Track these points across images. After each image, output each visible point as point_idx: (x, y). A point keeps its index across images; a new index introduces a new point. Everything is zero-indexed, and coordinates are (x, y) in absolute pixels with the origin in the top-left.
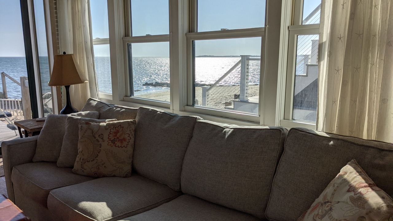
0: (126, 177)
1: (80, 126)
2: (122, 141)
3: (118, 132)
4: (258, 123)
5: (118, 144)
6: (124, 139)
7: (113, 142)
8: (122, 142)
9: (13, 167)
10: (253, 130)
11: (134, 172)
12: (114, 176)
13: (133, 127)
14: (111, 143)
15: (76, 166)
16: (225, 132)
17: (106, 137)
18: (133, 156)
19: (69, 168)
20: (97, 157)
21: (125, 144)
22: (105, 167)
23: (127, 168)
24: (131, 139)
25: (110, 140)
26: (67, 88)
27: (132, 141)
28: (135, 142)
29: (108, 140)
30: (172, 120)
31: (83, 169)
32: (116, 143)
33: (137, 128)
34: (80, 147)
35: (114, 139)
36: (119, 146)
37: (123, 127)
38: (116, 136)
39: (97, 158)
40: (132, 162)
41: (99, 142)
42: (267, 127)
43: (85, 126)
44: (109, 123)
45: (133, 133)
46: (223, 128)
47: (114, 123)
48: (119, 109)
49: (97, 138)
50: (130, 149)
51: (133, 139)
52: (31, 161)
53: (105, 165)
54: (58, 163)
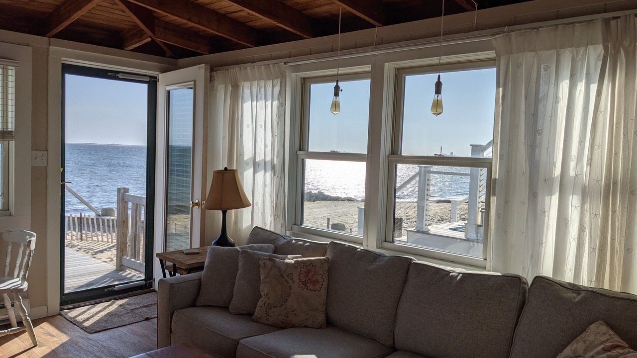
0: (320, 327)
1: (261, 263)
2: (315, 282)
3: (308, 272)
5: (310, 286)
6: (317, 281)
7: (305, 283)
8: (314, 285)
9: (175, 312)
10: (487, 277)
11: (329, 323)
12: (306, 327)
13: (326, 266)
14: (301, 285)
15: (258, 313)
16: (452, 276)
17: (296, 278)
18: (327, 303)
19: (248, 315)
20: (286, 301)
21: (318, 286)
22: (295, 314)
23: (321, 318)
24: (324, 281)
25: (301, 282)
26: (224, 213)
27: (325, 284)
28: (328, 285)
29: (298, 281)
30: (378, 260)
31: (268, 317)
32: (308, 285)
33: (331, 267)
34: (264, 289)
35: (306, 280)
36: (312, 289)
37: (315, 266)
38: (307, 276)
39: (286, 303)
40: (326, 309)
41: (288, 283)
42: (499, 274)
43: (268, 263)
44: (298, 261)
45: (327, 274)
46: (449, 272)
47: (303, 260)
48: (301, 243)
49: (286, 278)
50: (323, 292)
51: (326, 281)
52: (193, 305)
53: (294, 312)
54: (230, 307)
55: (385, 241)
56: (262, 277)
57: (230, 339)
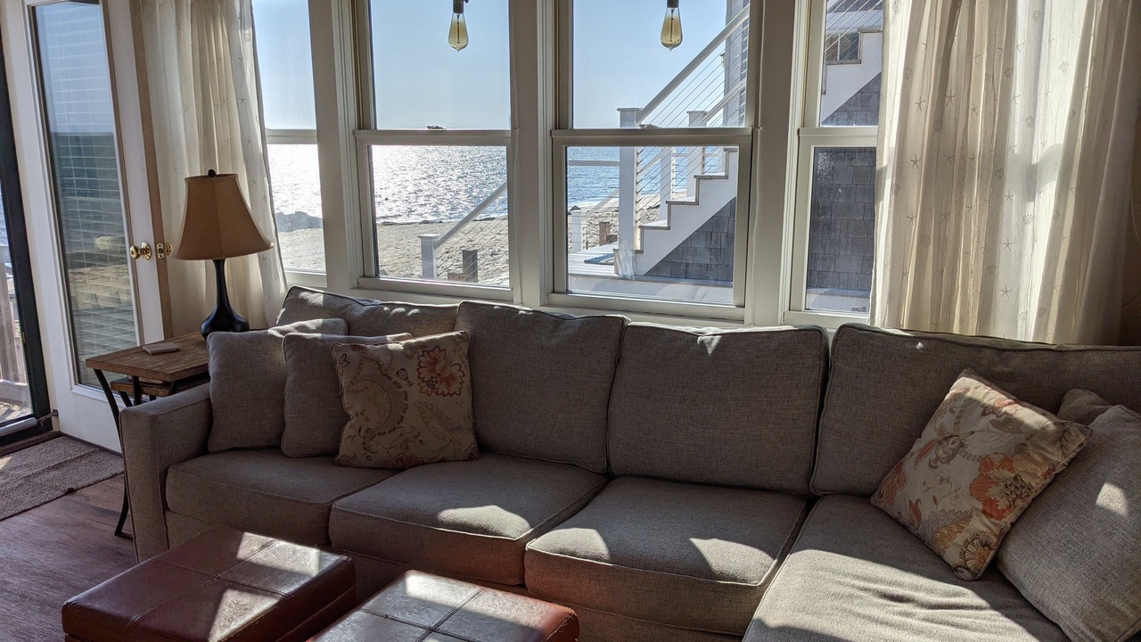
0: (470, 458)
1: (337, 356)
2: (449, 380)
3: (435, 362)
4: (741, 321)
5: (442, 388)
6: (452, 377)
7: (431, 384)
8: (449, 384)
9: (170, 469)
10: (765, 335)
11: (484, 448)
12: (443, 460)
13: (465, 348)
14: (426, 388)
15: (345, 448)
16: (702, 342)
17: (413, 376)
18: (474, 413)
19: (328, 455)
20: (401, 421)
21: (455, 386)
22: (421, 441)
23: (468, 441)
24: (464, 375)
25: (423, 381)
27: (467, 379)
28: (472, 382)
29: (419, 381)
30: (562, 326)
31: (369, 454)
32: (437, 386)
33: (473, 347)
34: (352, 404)
35: (432, 377)
36: (445, 393)
37: (445, 350)
38: (433, 370)
39: (401, 424)
40: (475, 425)
41: (400, 387)
43: (350, 353)
44: (410, 344)
45: (466, 361)
46: (695, 336)
47: (420, 342)
48: (402, 309)
49: (395, 378)
50: (466, 397)
51: (468, 374)
53: (420, 438)
54: (284, 446)
55: (554, 292)
56: (344, 381)
57: (311, 504)
